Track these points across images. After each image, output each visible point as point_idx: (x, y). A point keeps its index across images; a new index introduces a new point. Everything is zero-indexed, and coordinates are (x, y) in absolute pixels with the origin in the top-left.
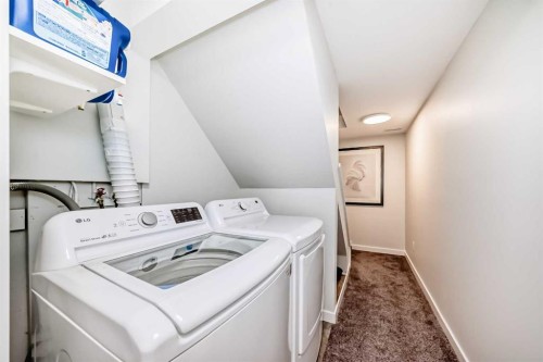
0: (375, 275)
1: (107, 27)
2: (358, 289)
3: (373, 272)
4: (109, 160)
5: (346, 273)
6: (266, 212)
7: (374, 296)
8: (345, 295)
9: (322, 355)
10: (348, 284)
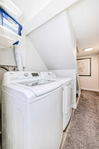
0: (89, 97)
1: (17, 25)
2: (83, 100)
3: (88, 96)
4: (17, 60)
5: (79, 95)
6: (56, 76)
7: (88, 102)
8: (79, 101)
9: (72, 117)
10: (80, 99)
